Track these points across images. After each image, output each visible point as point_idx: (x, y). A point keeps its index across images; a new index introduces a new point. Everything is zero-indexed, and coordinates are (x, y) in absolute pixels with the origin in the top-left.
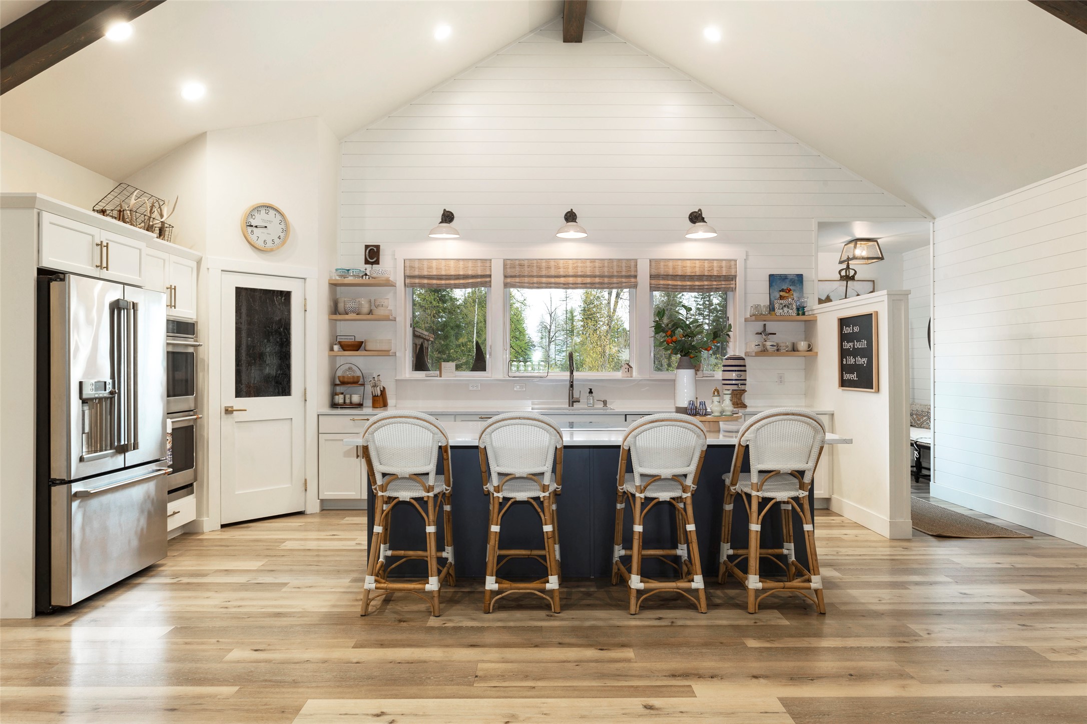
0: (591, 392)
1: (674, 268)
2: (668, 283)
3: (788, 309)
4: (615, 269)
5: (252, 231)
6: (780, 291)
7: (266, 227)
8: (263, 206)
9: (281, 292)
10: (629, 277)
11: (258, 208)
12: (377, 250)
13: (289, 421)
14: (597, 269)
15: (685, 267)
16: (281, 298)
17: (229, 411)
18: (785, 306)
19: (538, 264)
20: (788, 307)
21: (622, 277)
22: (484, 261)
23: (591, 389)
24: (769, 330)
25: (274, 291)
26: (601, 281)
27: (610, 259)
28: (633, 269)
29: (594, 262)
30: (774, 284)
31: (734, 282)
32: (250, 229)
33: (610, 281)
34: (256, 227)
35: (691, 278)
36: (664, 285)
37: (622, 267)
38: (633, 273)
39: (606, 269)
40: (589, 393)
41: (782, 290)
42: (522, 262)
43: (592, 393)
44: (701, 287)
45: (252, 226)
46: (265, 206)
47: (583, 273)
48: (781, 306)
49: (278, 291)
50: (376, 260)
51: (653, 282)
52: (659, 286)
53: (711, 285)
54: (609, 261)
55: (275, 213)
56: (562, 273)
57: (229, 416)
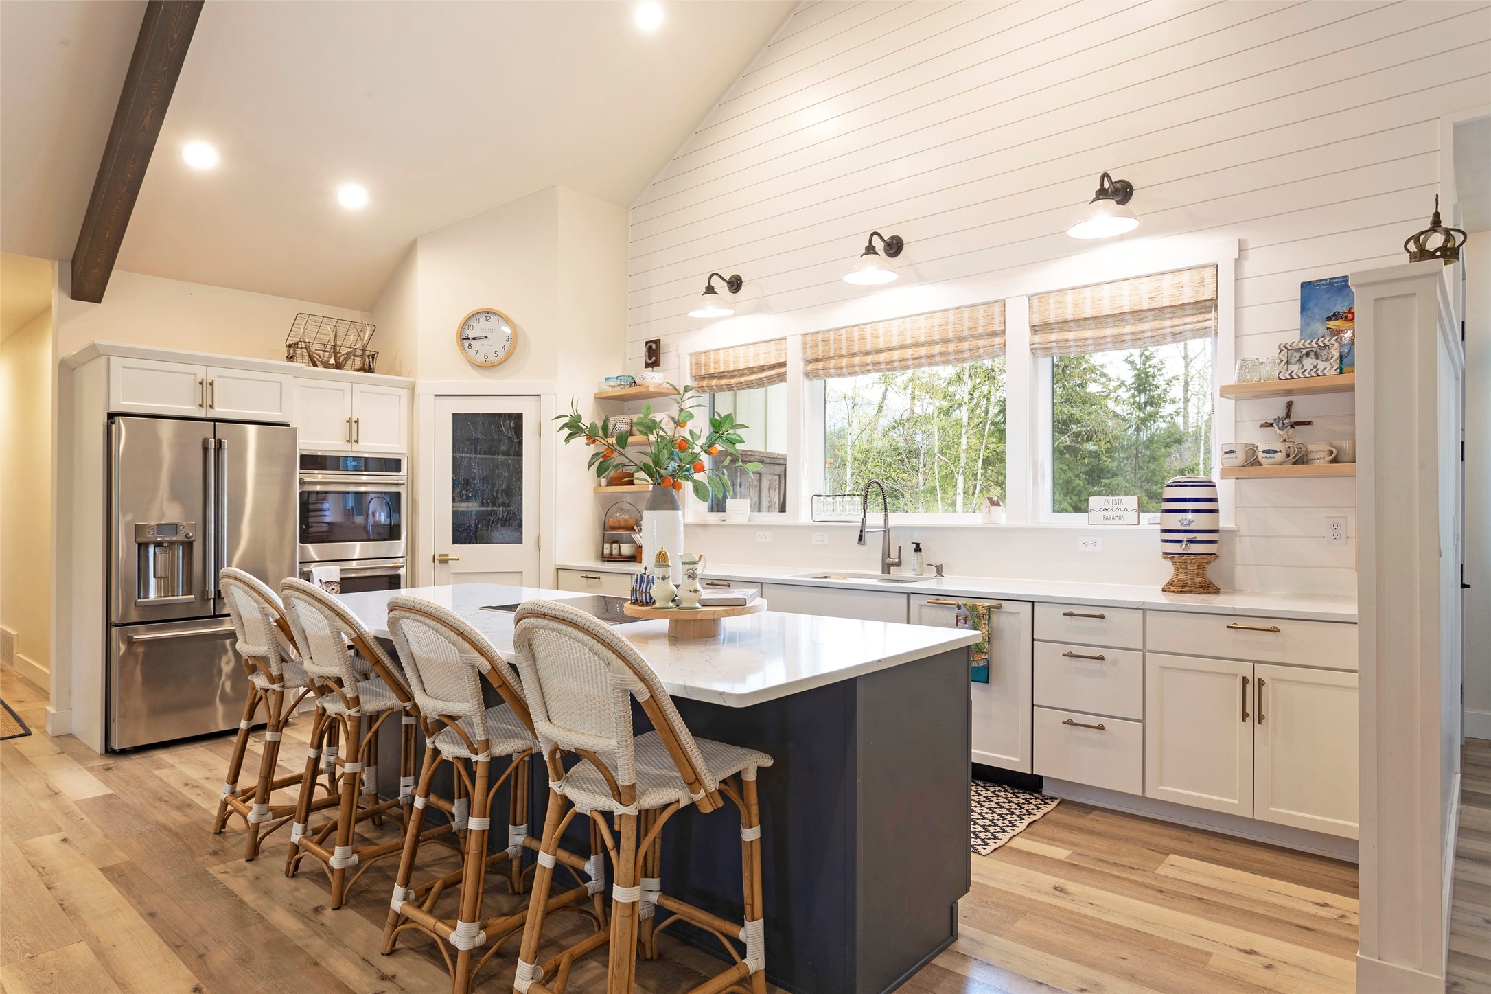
0: (918, 549)
1: (1076, 305)
2: (1066, 337)
3: (1314, 362)
4: (966, 325)
5: (470, 345)
6: (1329, 319)
7: (486, 337)
8: (483, 312)
9: (510, 416)
10: (993, 334)
11: (475, 315)
12: (656, 346)
13: (520, 574)
14: (937, 329)
15: (1100, 299)
16: (510, 422)
17: (444, 560)
18: (1307, 354)
19: (849, 336)
20: (1317, 356)
21: (980, 336)
22: (777, 342)
23: (918, 545)
24: (1298, 415)
25: (500, 415)
26: (943, 350)
27: (958, 308)
28: (997, 319)
29: (931, 318)
30: (1311, 304)
31: (1212, 315)
32: (466, 343)
33: (958, 348)
34: (474, 339)
35: (1118, 318)
36: (1057, 341)
37: (977, 319)
38: (996, 328)
39: (951, 327)
40: (916, 551)
41: (1336, 316)
42: (827, 335)
43: (920, 550)
44: (1139, 336)
45: (469, 339)
46: (485, 312)
47: (914, 340)
48: (1298, 355)
49: (505, 414)
50: (656, 360)
51: (1037, 338)
52: (1049, 345)
53: (1158, 329)
54: (957, 311)
55: (498, 318)
56: (882, 346)
57: (444, 565)
